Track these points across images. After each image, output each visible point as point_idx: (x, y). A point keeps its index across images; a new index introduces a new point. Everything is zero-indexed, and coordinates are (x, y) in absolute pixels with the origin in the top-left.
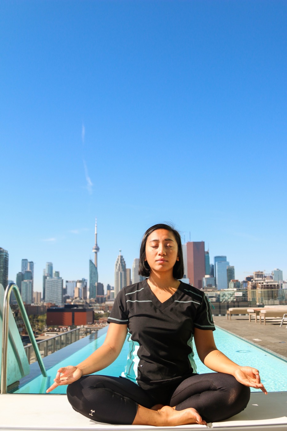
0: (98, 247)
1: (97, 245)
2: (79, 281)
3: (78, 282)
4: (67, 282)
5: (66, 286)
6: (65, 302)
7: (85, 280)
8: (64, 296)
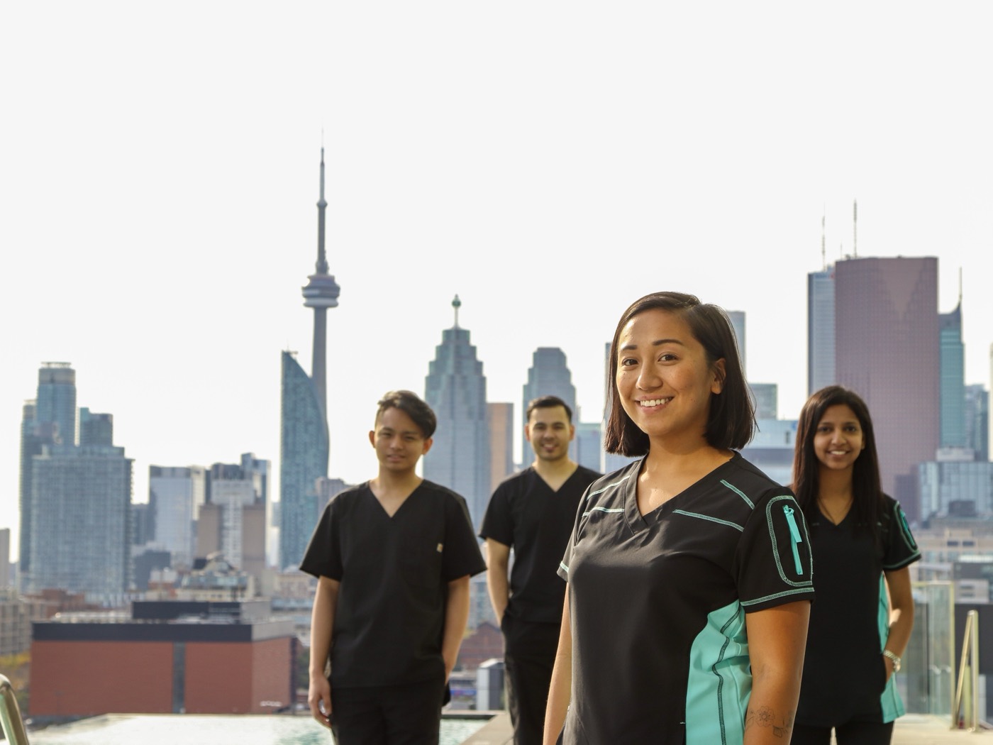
0: (331, 280)
1: (322, 266)
2: (221, 470)
3: (217, 477)
4: (156, 472)
5: (152, 495)
6: (145, 585)
7: (256, 463)
8: (136, 551)
